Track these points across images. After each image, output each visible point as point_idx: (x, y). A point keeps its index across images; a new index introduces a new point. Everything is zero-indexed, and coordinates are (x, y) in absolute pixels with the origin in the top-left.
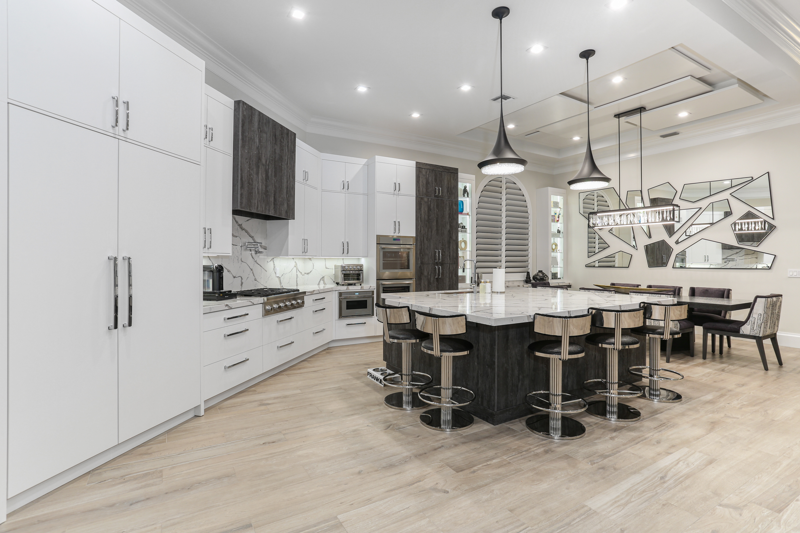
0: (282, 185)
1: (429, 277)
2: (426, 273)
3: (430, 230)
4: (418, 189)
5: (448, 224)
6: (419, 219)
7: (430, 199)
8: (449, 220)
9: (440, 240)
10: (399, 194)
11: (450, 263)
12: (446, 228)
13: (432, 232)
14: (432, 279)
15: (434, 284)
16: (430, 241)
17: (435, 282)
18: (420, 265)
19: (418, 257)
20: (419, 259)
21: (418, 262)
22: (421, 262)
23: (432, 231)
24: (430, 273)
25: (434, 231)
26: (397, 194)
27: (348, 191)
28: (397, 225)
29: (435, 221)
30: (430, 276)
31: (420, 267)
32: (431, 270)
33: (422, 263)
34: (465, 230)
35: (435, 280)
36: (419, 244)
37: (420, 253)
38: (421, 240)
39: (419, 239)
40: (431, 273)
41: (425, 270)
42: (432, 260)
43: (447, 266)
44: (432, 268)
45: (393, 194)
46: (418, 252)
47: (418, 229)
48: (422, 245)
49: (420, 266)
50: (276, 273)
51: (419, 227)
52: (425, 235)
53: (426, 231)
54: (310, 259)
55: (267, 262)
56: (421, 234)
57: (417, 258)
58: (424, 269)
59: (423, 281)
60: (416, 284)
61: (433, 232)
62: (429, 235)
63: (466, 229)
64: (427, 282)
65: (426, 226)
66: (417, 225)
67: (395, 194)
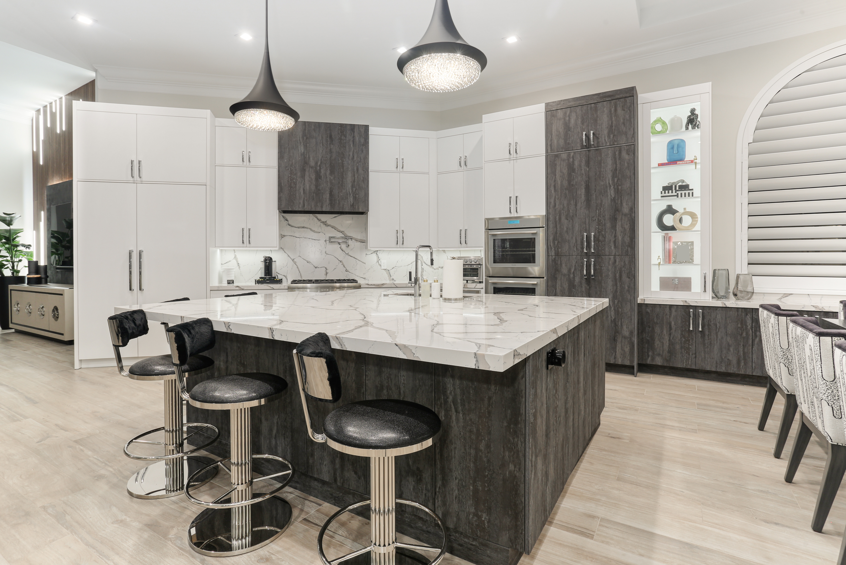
0: (344, 180)
1: (572, 276)
2: (565, 270)
3: (572, 202)
4: (549, 144)
5: (610, 188)
6: (552, 189)
7: (572, 154)
8: (613, 180)
9: (593, 217)
10: (518, 158)
11: (617, 254)
12: (607, 196)
13: (576, 205)
14: (577, 280)
15: (582, 287)
16: (572, 220)
17: (584, 285)
18: (554, 257)
19: (550, 245)
20: (551, 248)
21: (550, 253)
22: (555, 253)
23: (576, 203)
24: (572, 271)
25: (580, 203)
26: (515, 158)
27: (467, 168)
28: (514, 201)
29: (583, 187)
30: (574, 275)
31: (554, 261)
32: (575, 266)
33: (557, 254)
34: (691, 192)
35: (584, 281)
36: (551, 225)
37: (554, 240)
38: (555, 219)
39: (551, 217)
40: (575, 269)
41: (564, 265)
42: (577, 249)
43: (610, 259)
44: (576, 262)
45: (508, 159)
46: (551, 238)
47: (551, 203)
48: (558, 227)
49: (555, 259)
50: (381, 265)
51: (552, 201)
52: (562, 211)
53: (565, 205)
54: (444, 251)
55: (366, 254)
56: (555, 210)
57: (549, 247)
58: (561, 264)
59: (559, 283)
60: (547, 286)
61: (579, 205)
62: (571, 211)
63: (692, 190)
64: (567, 284)
65: (566, 197)
66: (549, 197)
67: (511, 159)
